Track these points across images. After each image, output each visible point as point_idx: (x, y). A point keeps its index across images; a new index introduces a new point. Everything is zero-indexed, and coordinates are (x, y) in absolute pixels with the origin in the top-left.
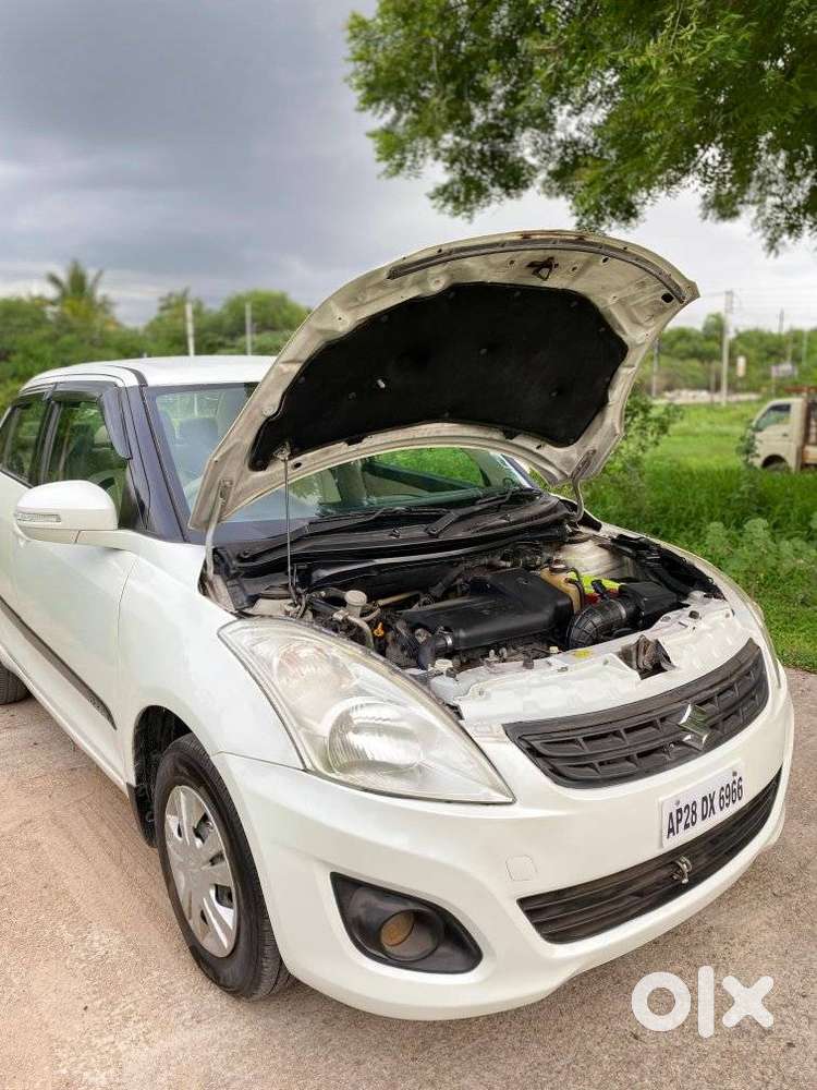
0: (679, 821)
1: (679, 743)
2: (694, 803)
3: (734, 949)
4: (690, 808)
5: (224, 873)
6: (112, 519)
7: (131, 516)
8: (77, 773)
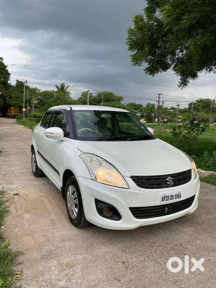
0: (164, 199)
1: (166, 183)
2: (168, 196)
3: (181, 233)
4: (168, 197)
5: (76, 202)
6: (63, 135)
7: (66, 135)
8: (51, 190)
